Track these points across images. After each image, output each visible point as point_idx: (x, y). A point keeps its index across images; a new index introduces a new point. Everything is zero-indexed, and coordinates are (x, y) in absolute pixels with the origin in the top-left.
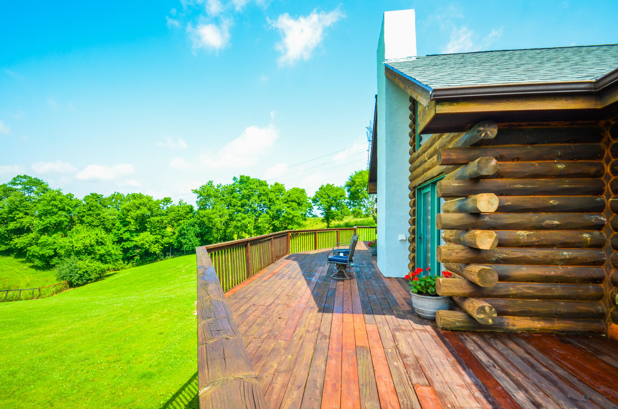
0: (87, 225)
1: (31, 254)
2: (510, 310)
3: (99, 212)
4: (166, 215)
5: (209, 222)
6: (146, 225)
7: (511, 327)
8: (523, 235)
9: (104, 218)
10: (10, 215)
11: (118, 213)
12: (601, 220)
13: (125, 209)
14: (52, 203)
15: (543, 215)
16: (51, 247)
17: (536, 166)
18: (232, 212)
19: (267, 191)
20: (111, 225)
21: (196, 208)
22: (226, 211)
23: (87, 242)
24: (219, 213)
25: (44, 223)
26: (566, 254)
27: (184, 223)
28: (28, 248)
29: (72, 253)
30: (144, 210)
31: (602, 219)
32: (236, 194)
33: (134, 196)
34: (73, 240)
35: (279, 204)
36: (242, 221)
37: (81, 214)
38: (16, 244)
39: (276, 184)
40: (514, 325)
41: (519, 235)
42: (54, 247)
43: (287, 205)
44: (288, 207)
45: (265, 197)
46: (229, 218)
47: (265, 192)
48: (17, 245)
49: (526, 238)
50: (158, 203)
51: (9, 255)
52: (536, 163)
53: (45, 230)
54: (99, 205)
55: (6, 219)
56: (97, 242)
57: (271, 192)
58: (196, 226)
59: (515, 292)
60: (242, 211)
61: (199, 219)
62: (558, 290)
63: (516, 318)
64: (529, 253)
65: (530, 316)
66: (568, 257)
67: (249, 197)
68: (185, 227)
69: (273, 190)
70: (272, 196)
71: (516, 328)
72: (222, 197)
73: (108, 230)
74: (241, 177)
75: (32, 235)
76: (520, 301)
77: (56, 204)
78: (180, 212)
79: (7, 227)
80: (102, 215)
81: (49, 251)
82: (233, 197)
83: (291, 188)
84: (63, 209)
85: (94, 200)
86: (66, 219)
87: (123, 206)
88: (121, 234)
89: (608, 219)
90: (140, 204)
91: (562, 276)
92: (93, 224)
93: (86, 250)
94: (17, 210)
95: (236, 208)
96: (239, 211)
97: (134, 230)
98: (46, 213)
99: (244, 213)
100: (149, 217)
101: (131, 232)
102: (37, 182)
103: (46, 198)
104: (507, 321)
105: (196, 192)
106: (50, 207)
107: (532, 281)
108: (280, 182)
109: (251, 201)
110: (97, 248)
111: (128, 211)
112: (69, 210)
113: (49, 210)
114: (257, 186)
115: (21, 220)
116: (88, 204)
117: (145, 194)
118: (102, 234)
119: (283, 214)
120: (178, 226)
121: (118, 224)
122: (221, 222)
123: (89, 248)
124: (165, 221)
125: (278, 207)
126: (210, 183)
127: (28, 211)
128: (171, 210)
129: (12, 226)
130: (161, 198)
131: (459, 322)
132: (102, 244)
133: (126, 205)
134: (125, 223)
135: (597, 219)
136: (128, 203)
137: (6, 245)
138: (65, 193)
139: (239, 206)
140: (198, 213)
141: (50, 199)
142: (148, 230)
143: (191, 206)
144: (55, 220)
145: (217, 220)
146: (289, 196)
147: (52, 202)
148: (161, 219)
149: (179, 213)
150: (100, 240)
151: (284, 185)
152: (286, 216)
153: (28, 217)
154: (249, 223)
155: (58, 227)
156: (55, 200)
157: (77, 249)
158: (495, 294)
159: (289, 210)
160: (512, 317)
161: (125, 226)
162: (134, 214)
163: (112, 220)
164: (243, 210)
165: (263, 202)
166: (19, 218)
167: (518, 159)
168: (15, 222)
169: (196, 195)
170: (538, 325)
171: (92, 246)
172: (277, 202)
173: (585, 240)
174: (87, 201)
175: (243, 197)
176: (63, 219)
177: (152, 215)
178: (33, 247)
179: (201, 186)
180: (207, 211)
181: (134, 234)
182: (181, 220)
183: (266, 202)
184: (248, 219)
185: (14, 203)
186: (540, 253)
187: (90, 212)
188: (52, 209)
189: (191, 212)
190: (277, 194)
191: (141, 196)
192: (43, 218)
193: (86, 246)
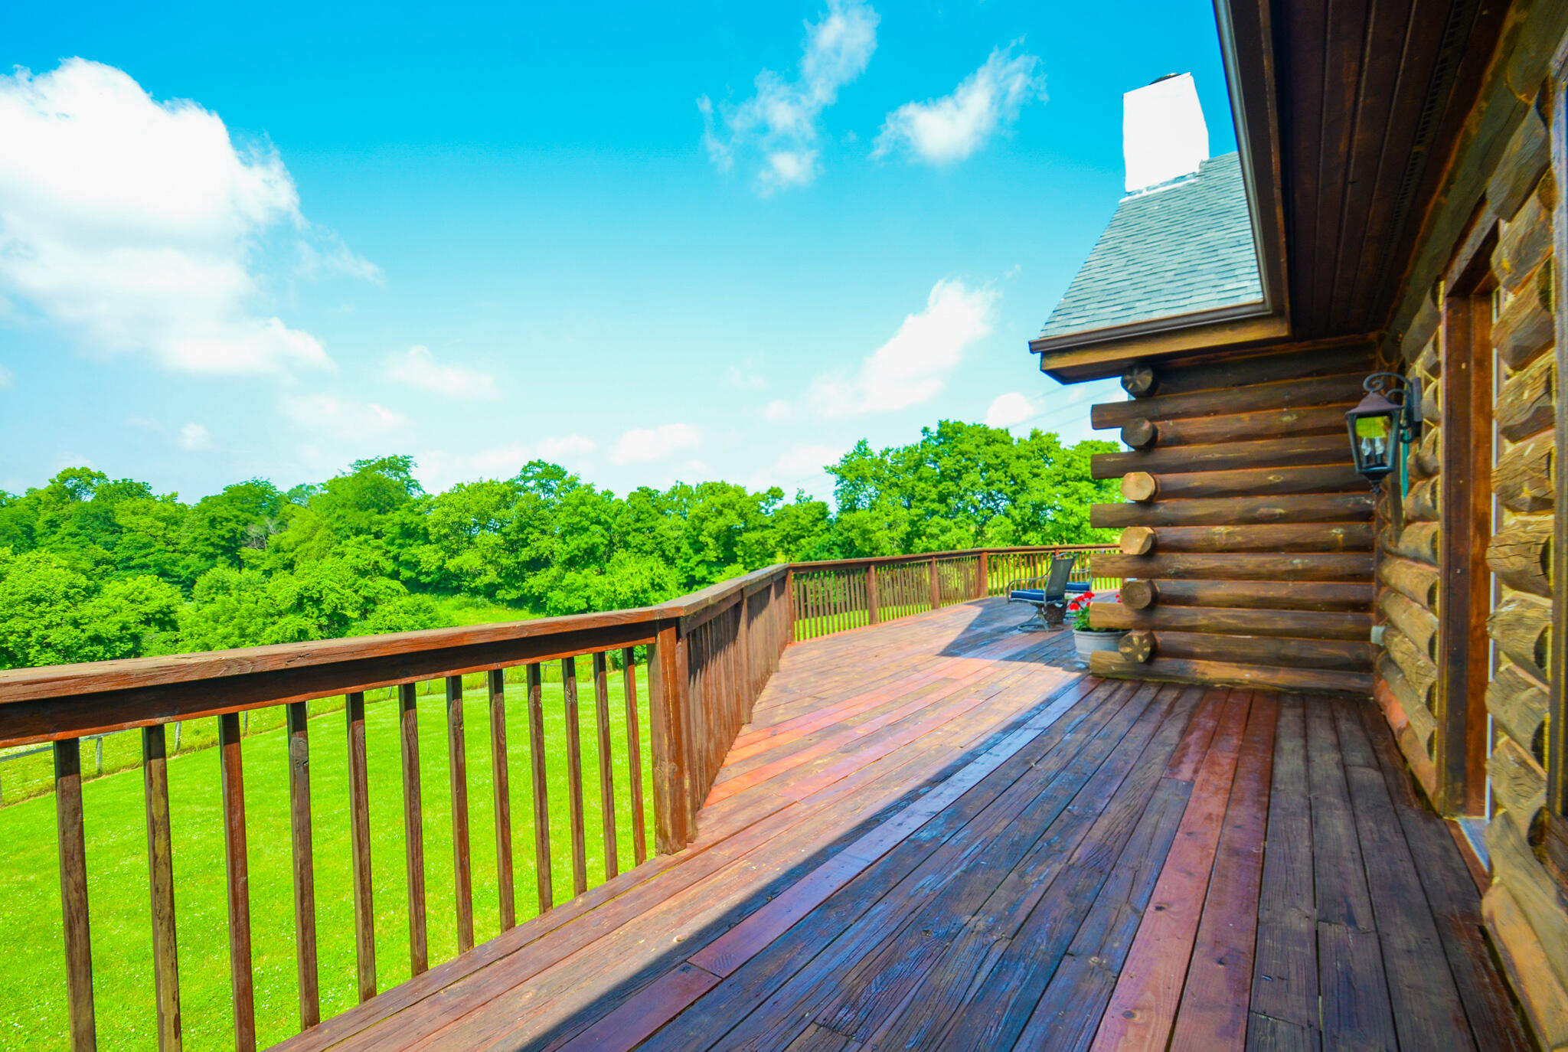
0: (635, 550)
1: (552, 605)
2: (1198, 650)
3: (653, 523)
4: (773, 527)
5: (865, 540)
6: (735, 549)
7: (1199, 676)
8: (1221, 534)
9: (662, 536)
10: (521, 536)
11: (684, 524)
12: (1366, 504)
13: (697, 516)
14: (579, 510)
15: (1260, 500)
16: (581, 593)
17: (1245, 421)
18: (917, 515)
19: (1004, 456)
20: (673, 551)
21: (834, 509)
22: (903, 513)
23: (637, 584)
24: (885, 518)
25: (569, 549)
26: (1298, 562)
27: (809, 543)
28: (549, 594)
29: (615, 604)
30: (731, 518)
31: (1368, 502)
32: (928, 469)
33: (712, 489)
34: (615, 580)
35: (1039, 488)
36: (942, 538)
37: (624, 529)
38: (532, 587)
39: (1034, 436)
40: (1203, 674)
41: (1214, 534)
42: (586, 594)
43: (1064, 490)
44: (1066, 496)
45: (1000, 473)
46: (909, 529)
47: (999, 461)
48: (534, 590)
49: (1224, 537)
50: (754, 501)
51: (521, 608)
52: (1245, 417)
53: (571, 563)
54: (653, 511)
55: (516, 542)
56: (653, 585)
57: (1018, 458)
58: (836, 550)
59: (1205, 622)
60: (942, 512)
61: (841, 534)
62: (1284, 621)
63: (1213, 663)
64: (1230, 562)
65: (1238, 662)
66: (1300, 567)
67: (958, 475)
68: (812, 554)
69: (1023, 453)
70: (1020, 468)
71: (1207, 677)
72: (894, 480)
73: (669, 561)
74: (941, 425)
75: (554, 571)
76: (1217, 637)
77: (587, 511)
78: (800, 521)
79: (517, 557)
80: (659, 529)
81: (578, 601)
82: (920, 479)
83: (1077, 443)
84: (598, 522)
85: (644, 500)
86: (601, 539)
87: (694, 511)
88: (692, 569)
89: (1378, 502)
90: (723, 505)
91: (1289, 598)
92: (645, 548)
93: (636, 598)
94: (530, 525)
95: (926, 504)
96: (934, 513)
97: (714, 560)
98: (573, 530)
99: (945, 516)
100: (740, 533)
101: (709, 564)
102: (557, 473)
103: (571, 501)
104: (1194, 667)
105: (833, 471)
106: (578, 519)
107: (1238, 606)
108: (1044, 429)
109: (964, 484)
110: (653, 595)
111: (703, 520)
112: (606, 522)
113: (577, 524)
114: (978, 446)
115: (536, 544)
116: (634, 508)
117: (732, 482)
118: (660, 568)
119: (1050, 515)
120: (797, 550)
121: (685, 548)
122: (892, 539)
123: (641, 595)
124: (772, 542)
125: (1036, 497)
126: (862, 449)
127: (545, 527)
128: (782, 515)
129: (525, 554)
130: (764, 490)
131: (1116, 665)
132: (661, 588)
133: (699, 507)
134: (699, 547)
135: (1358, 503)
136: (701, 504)
137: (518, 588)
138: (598, 490)
139: (933, 501)
140: (839, 521)
141: (576, 502)
142: (740, 560)
143: (823, 504)
144: (586, 543)
145: (882, 536)
146: (1069, 466)
147: (582, 508)
148: (763, 537)
149: (798, 524)
150: (657, 580)
151: (1056, 435)
152: (1060, 520)
153: (546, 537)
154: (959, 542)
155: (589, 557)
156: (584, 504)
157: (621, 597)
158: (1174, 624)
159: (1067, 504)
160: (1206, 662)
161: (697, 551)
162: (713, 525)
163: (675, 539)
164: (943, 508)
165: (996, 487)
166: (534, 541)
167: (1216, 413)
168: (528, 548)
169: (834, 478)
170: (1247, 675)
171: (644, 591)
172: (1034, 483)
173: (1335, 541)
174: (633, 503)
175: (943, 476)
176: (598, 540)
177: (747, 530)
178: (555, 592)
179: (843, 457)
180: (859, 514)
181: (714, 569)
182: (804, 537)
183: (1002, 486)
184: (955, 530)
185: (525, 512)
186: (1250, 562)
187: (639, 525)
188: (580, 522)
189: (823, 519)
190: (1035, 463)
191: (724, 488)
192: (568, 538)
193: (635, 592)
